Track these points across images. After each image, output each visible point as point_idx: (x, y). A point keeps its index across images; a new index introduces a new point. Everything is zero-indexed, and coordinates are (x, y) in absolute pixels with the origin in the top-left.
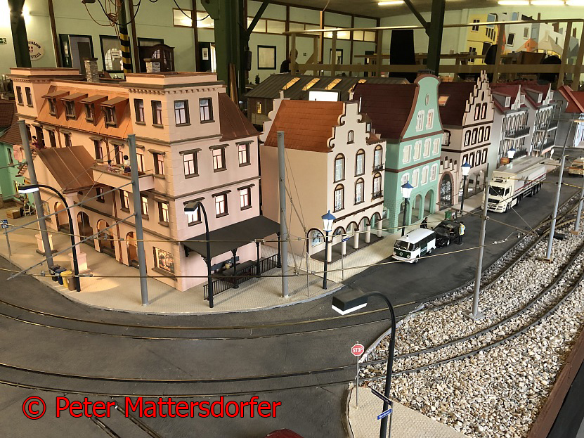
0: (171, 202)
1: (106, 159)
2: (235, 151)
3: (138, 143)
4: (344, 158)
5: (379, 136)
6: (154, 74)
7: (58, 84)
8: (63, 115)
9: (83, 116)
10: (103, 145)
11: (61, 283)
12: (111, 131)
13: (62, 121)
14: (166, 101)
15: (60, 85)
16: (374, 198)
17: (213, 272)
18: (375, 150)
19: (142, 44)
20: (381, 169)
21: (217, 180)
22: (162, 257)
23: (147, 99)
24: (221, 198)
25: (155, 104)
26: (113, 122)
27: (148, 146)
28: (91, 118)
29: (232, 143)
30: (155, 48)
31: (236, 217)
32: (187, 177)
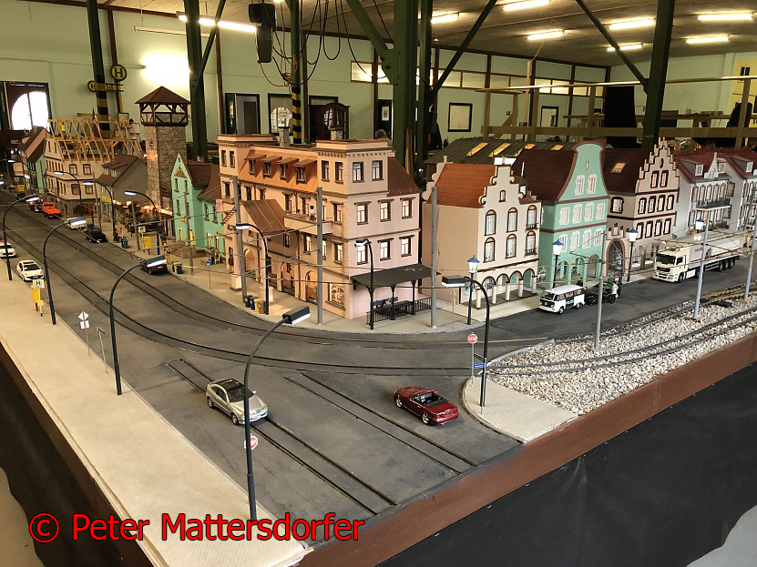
0: (345, 244)
1: (294, 209)
2: (400, 206)
3: (323, 196)
4: (495, 214)
5: (534, 197)
6: (337, 141)
7: (256, 148)
8: (261, 174)
9: (278, 174)
10: (293, 199)
11: (254, 309)
12: (301, 187)
13: (259, 179)
14: (347, 162)
15: (257, 149)
16: (527, 254)
17: (375, 307)
18: (529, 209)
19: (314, 102)
20: (535, 227)
21: (383, 228)
22: (334, 291)
23: (332, 161)
24: (385, 244)
25: (338, 165)
26: (302, 180)
27: (330, 199)
28: (284, 176)
29: (397, 198)
30: (327, 107)
31: (396, 262)
32: (359, 224)
